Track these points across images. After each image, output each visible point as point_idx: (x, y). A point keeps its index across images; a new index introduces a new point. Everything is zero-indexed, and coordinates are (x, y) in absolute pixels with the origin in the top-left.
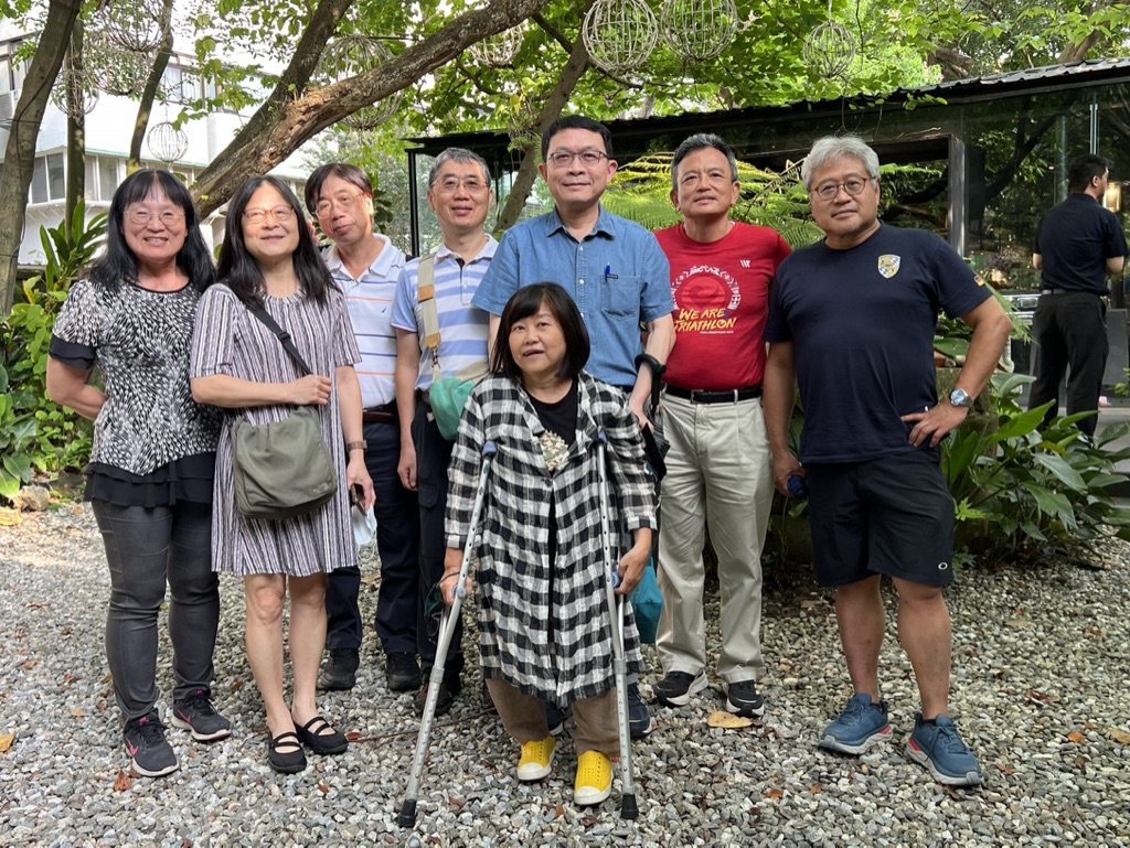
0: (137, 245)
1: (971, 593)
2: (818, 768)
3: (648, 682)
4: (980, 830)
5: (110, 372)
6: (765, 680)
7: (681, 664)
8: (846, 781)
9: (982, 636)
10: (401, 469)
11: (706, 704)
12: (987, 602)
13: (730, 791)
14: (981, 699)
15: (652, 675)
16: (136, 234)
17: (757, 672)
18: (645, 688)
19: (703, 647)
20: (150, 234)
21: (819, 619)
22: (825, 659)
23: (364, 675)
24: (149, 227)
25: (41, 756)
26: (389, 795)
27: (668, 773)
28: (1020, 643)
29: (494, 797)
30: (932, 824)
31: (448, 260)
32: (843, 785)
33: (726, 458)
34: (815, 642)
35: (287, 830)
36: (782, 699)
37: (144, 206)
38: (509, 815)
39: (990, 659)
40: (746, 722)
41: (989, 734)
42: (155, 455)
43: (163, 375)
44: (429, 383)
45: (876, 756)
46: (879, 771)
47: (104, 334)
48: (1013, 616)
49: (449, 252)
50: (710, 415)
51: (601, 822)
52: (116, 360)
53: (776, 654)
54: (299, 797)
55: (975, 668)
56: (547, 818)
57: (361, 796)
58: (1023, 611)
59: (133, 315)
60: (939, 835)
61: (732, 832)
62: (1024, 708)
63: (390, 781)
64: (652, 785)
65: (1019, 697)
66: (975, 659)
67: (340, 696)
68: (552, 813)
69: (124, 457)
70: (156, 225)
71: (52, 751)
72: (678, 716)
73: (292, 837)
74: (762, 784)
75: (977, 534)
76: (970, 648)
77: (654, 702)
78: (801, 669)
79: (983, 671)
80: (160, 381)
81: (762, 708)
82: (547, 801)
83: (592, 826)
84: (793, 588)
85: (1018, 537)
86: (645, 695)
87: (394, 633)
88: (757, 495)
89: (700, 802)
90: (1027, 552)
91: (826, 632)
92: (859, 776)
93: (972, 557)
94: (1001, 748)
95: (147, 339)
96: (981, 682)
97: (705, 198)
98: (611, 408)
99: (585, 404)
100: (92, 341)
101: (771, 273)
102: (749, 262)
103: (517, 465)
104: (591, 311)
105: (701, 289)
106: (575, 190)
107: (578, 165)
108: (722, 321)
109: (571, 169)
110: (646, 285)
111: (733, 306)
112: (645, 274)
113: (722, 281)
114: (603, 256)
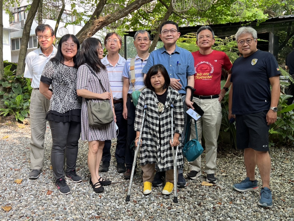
0: (64, 53)
1: (273, 153)
2: (231, 197)
3: (185, 173)
4: (276, 215)
5: (55, 86)
6: (217, 174)
7: (194, 169)
8: (239, 201)
9: (276, 164)
10: (123, 114)
11: (201, 179)
12: (277, 156)
13: (207, 202)
14: (276, 181)
15: (186, 171)
16: (64, 50)
17: (215, 172)
18: (185, 175)
19: (200, 164)
20: (68, 50)
21: (232, 159)
22: (233, 169)
23: (111, 168)
24: (67, 48)
25: (29, 185)
26: (117, 199)
27: (191, 197)
28: (287, 167)
29: (144, 201)
30: (263, 213)
31: (139, 60)
32: (238, 202)
33: (208, 114)
34: (230, 165)
35: (91, 207)
36: (222, 179)
37: (67, 43)
38: (148, 205)
39: (278, 171)
40: (212, 184)
41: (278, 191)
42: (66, 108)
43: (69, 88)
44: (132, 92)
45: (247, 195)
46: (248, 199)
47: (54, 76)
48: (285, 160)
49: (139, 57)
50: (204, 102)
51: (173, 208)
52: (57, 83)
53: (220, 167)
54: (94, 198)
55: (274, 173)
56: (158, 207)
57: (110, 199)
58: (288, 159)
59: (62, 71)
60: (265, 216)
61: (208, 213)
62: (288, 184)
63: (117, 195)
64: (186, 199)
65: (287, 181)
66: (274, 171)
67: (105, 173)
68: (160, 205)
69: (58, 109)
70: (69, 48)
71: (31, 184)
72: (193, 182)
73: (92, 208)
74: (216, 201)
75: (275, 138)
76: (273, 168)
77: (187, 178)
78: (226, 171)
79: (276, 174)
80: (68, 89)
81: (216, 181)
82: (158, 202)
83: (170, 209)
84: (224, 151)
85: (286, 139)
86: (184, 176)
87: (120, 157)
88: (216, 124)
89: (199, 204)
90: (289, 143)
91: (233, 162)
92: (242, 200)
93: (274, 144)
94: (281, 194)
95: (65, 78)
96: (276, 177)
97: (205, 42)
98: (175, 97)
99: (169, 95)
100: (51, 77)
101: (223, 64)
102: (216, 60)
103: (152, 111)
104: (173, 73)
105: (203, 67)
106: (169, 40)
107: (170, 34)
108: (209, 76)
109: (168, 35)
110: (188, 66)
111: (212, 72)
112: (188, 63)
113: (209, 65)
114: (176, 58)
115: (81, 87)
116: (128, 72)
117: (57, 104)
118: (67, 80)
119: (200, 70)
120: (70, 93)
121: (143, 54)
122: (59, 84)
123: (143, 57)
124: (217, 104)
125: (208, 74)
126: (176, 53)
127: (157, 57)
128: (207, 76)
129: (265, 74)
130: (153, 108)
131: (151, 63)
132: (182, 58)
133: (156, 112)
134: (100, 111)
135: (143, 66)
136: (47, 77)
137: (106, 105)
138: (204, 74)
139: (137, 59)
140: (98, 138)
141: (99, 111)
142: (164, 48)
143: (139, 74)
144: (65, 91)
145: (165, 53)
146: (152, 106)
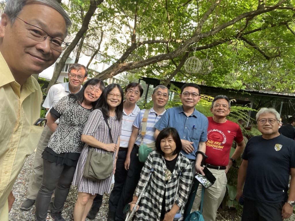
0: (86, 95)
5: (61, 123)
10: (126, 164)
16: (87, 92)
31: (153, 113)
37: (93, 87)
49: (154, 111)
52: (64, 121)
59: (74, 110)
69: (55, 147)
95: (74, 118)
97: (221, 111)
98: (185, 166)
99: (178, 162)
100: (60, 112)
101: (235, 136)
102: (230, 132)
103: (158, 178)
104: (187, 137)
105: (215, 136)
106: (189, 103)
107: (191, 97)
108: (220, 146)
109: (188, 98)
110: (203, 132)
111: (224, 143)
112: (204, 129)
113: (222, 135)
114: (193, 122)
115: (87, 133)
116: (140, 123)
117: (55, 142)
118: (75, 122)
119: (211, 138)
120: (73, 135)
121: (158, 109)
122: (66, 122)
123: (159, 112)
124: (224, 176)
125: (220, 144)
126: (194, 116)
127: (173, 115)
128: (218, 145)
129: (288, 162)
130: (159, 175)
131: (166, 120)
132: (198, 122)
133: (162, 181)
134: (100, 165)
135: (157, 120)
136: (57, 110)
137: (109, 158)
138: (216, 143)
139: (151, 113)
140: (89, 191)
141: (98, 164)
142: (182, 108)
143: (150, 128)
144: (69, 131)
145: (182, 114)
146: (159, 172)
